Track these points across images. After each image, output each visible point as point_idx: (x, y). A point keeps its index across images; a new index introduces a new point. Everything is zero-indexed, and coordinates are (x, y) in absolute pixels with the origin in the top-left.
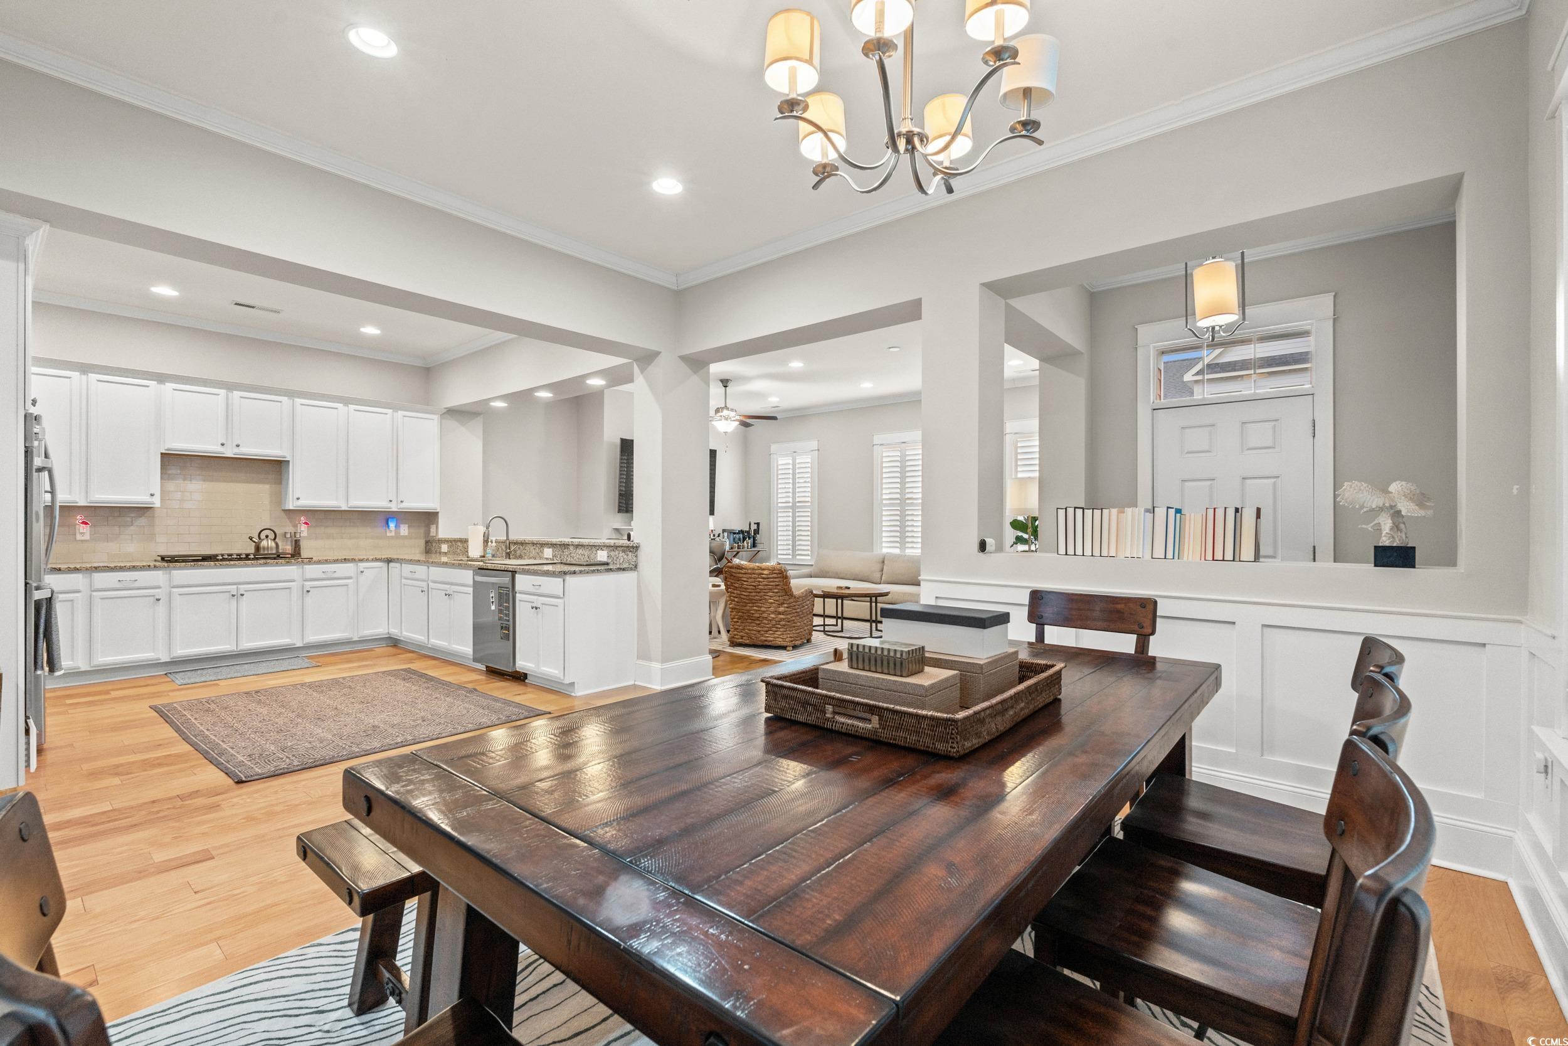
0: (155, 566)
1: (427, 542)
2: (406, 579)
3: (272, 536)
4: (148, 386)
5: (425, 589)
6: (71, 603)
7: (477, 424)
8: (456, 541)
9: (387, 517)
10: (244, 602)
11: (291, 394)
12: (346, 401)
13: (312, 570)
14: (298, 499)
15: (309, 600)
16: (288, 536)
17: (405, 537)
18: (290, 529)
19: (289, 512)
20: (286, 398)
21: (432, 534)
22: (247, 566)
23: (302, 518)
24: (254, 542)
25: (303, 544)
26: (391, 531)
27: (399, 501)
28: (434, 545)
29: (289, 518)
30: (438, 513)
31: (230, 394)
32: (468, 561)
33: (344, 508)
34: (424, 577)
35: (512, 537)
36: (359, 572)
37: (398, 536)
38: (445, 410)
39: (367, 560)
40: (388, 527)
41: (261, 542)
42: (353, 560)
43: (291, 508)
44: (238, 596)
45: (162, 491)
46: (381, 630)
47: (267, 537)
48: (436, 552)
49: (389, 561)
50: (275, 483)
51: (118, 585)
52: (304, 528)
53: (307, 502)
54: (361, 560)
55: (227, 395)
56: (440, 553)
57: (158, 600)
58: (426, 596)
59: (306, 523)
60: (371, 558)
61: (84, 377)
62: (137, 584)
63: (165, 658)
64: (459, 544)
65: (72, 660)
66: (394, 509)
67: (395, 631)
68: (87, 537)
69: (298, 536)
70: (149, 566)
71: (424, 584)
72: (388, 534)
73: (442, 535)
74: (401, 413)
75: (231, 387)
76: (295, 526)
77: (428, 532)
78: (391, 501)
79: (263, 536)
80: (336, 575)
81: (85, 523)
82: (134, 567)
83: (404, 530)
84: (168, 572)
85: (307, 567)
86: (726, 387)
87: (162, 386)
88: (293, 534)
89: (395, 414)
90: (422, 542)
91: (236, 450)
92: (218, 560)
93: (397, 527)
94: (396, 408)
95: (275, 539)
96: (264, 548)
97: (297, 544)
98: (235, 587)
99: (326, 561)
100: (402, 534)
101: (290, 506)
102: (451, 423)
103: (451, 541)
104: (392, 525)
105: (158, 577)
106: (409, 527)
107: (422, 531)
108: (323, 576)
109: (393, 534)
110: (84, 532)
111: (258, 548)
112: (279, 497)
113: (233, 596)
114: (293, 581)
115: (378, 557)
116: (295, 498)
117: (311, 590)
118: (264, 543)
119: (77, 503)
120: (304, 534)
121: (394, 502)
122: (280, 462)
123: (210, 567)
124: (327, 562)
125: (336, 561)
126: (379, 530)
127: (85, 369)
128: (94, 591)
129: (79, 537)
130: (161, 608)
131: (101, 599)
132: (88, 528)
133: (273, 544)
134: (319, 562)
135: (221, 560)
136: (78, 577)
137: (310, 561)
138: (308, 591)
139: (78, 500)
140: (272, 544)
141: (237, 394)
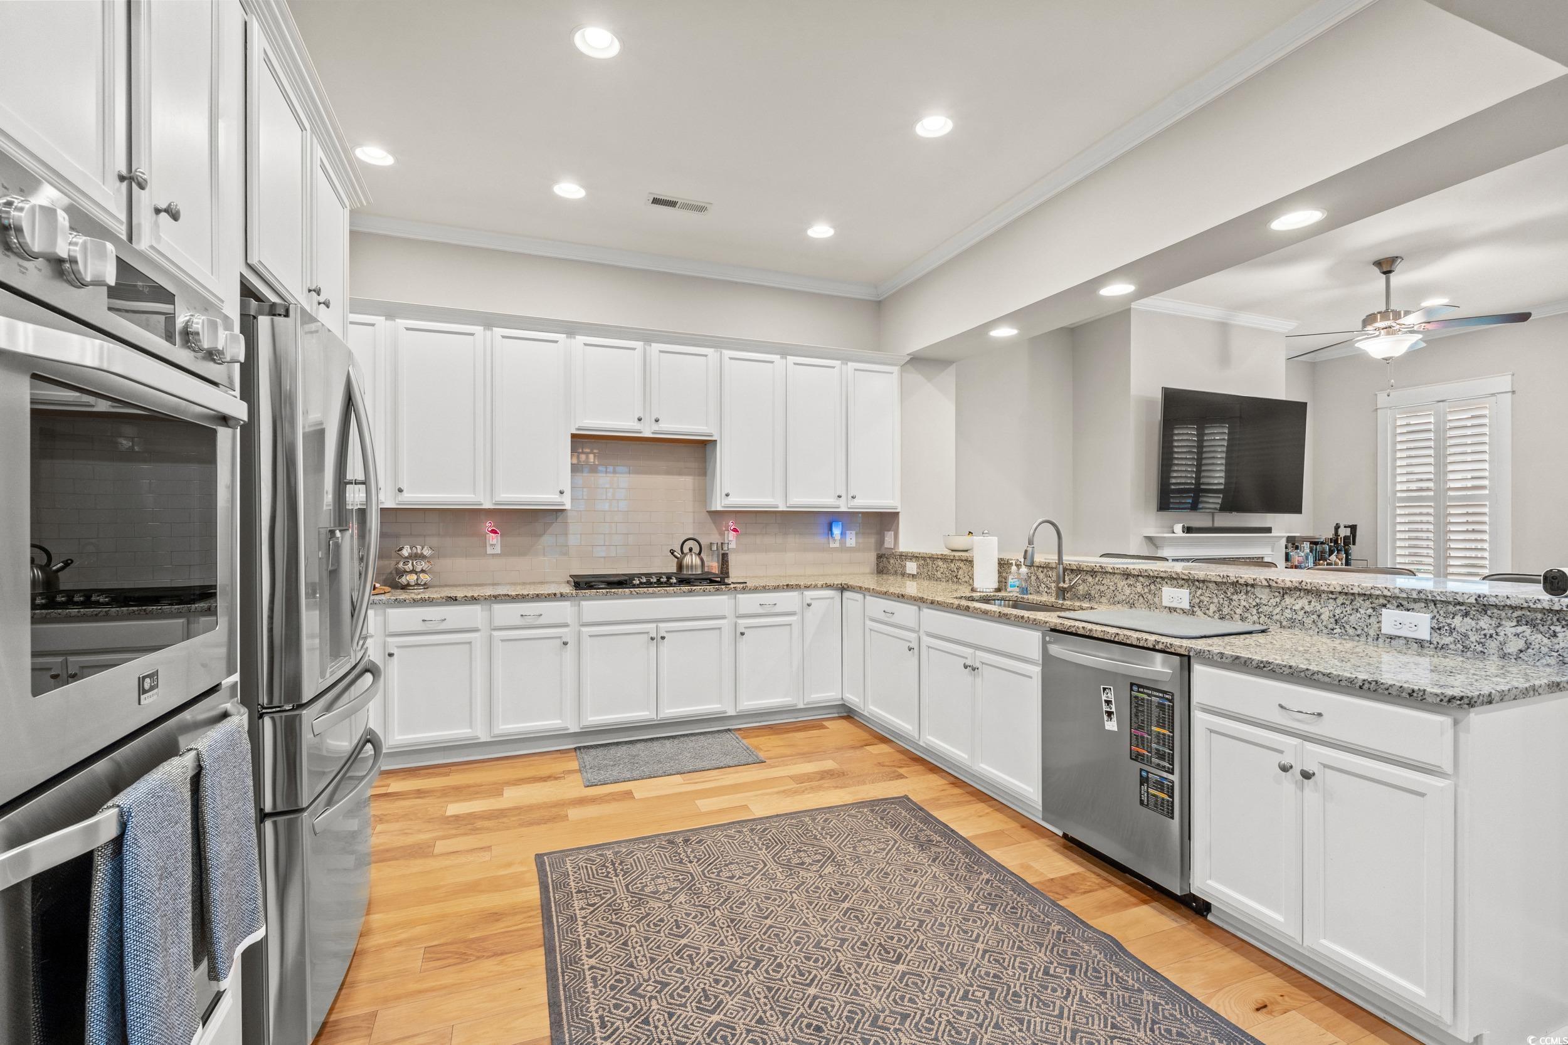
0: (562, 595)
1: (880, 557)
2: (873, 620)
3: (696, 549)
4: (556, 342)
5: (914, 645)
6: (468, 646)
7: (948, 377)
8: (933, 558)
9: (829, 520)
10: (665, 647)
11: (718, 343)
12: (784, 351)
13: (748, 602)
14: (727, 495)
15: (743, 643)
16: (714, 548)
17: (851, 550)
18: (715, 538)
19: (716, 515)
20: (712, 350)
21: (887, 545)
22: (668, 595)
23: (731, 524)
24: (676, 557)
25: (732, 559)
26: (834, 540)
27: (850, 497)
28: (892, 561)
29: (714, 523)
30: (898, 513)
31: (648, 348)
32: (972, 599)
33: (782, 508)
34: (912, 624)
35: (1069, 559)
36: (805, 605)
37: (843, 548)
38: (908, 358)
39: (816, 587)
40: (832, 534)
41: (684, 557)
42: (797, 587)
43: (719, 508)
44: (658, 639)
45: (573, 488)
46: (829, 694)
47: (691, 550)
48: (896, 573)
49: (843, 588)
50: (699, 475)
51: (519, 622)
52: (732, 536)
53: (740, 499)
54: (807, 587)
55: (645, 349)
56: (903, 575)
57: (565, 644)
58: (916, 656)
59: (735, 530)
60: (820, 583)
61: (488, 333)
62: (541, 621)
63: (574, 729)
64: (940, 563)
65: (471, 727)
66: (843, 509)
67: (853, 699)
68: (498, 550)
69: (725, 548)
70: (555, 595)
71: (913, 636)
72: (832, 545)
73: (904, 547)
74: (852, 365)
75: (648, 337)
76: (722, 534)
77: (881, 542)
78: (840, 497)
79: (686, 550)
80: (777, 610)
81: (494, 532)
82: (538, 595)
83: (851, 540)
84: (577, 603)
85: (741, 597)
86: (1387, 273)
87: (573, 340)
88: (719, 544)
89: (844, 367)
90: (872, 557)
91: (656, 427)
92: (634, 586)
93: (843, 534)
94: (845, 360)
95: (700, 554)
96: (687, 566)
97: (724, 559)
98: (654, 625)
99: (764, 587)
100: (848, 545)
101: (718, 505)
102: (915, 377)
103: (924, 558)
104: (837, 531)
105: (563, 610)
106: (856, 534)
107: (872, 540)
108: (761, 611)
109: (837, 545)
110: (494, 543)
111: (680, 567)
112: (703, 493)
113: (652, 639)
114: (723, 617)
115: (829, 582)
116: (724, 494)
117: (746, 631)
118: (688, 560)
119: (481, 504)
120: (733, 546)
121: (844, 498)
122: (704, 443)
123: (624, 597)
124: (765, 589)
125: (776, 588)
126: (821, 540)
127: (489, 321)
128: (494, 629)
129: (489, 551)
130: (570, 653)
131: (502, 641)
132: (499, 538)
133: (699, 562)
134: (755, 590)
135: (638, 586)
136: (476, 609)
137: (745, 588)
138: (742, 634)
139: (482, 502)
140: (696, 560)
141: (656, 347)
